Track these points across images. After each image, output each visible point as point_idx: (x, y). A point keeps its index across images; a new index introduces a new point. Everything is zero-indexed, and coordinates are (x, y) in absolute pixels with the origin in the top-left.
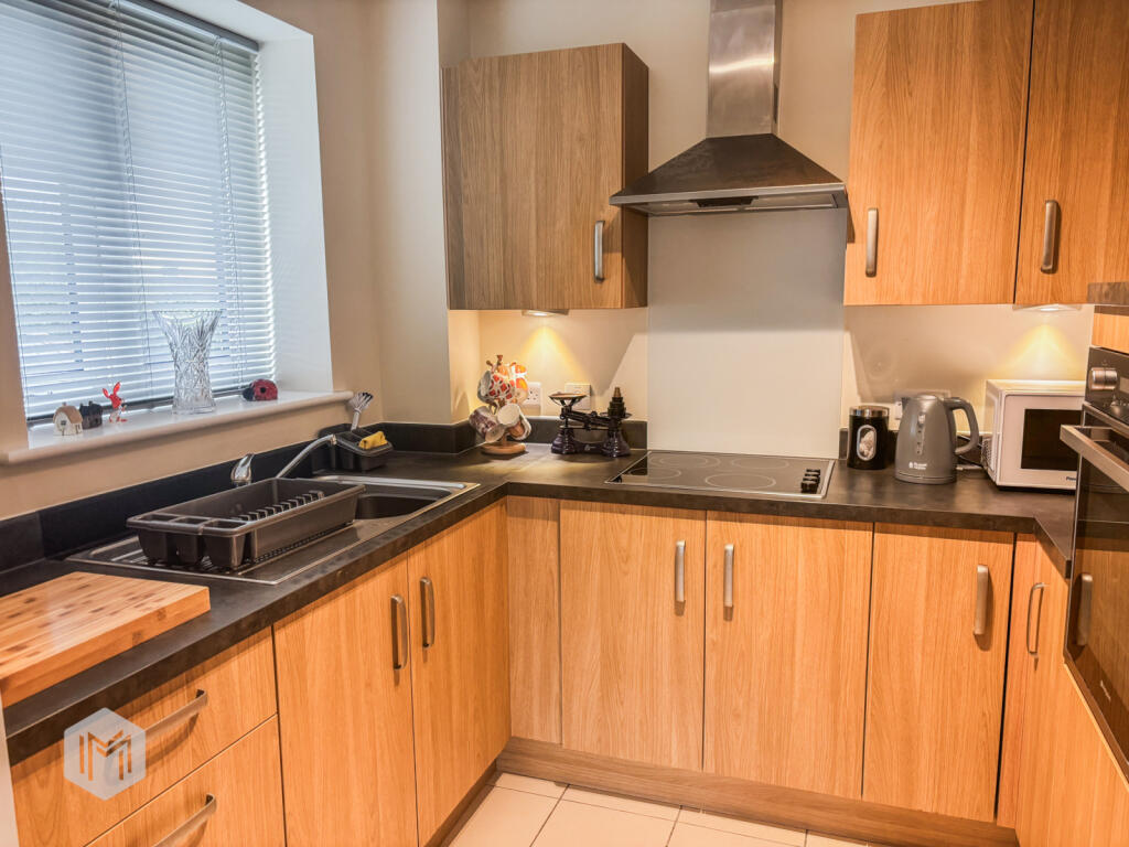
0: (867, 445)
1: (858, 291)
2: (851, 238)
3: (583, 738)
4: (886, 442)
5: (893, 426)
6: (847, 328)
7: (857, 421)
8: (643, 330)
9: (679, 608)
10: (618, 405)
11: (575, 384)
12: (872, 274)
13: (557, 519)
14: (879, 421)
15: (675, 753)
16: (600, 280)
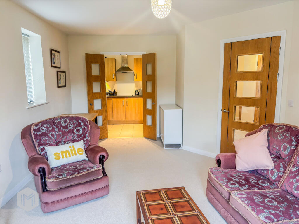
0: (137, 93)
1: (135, 80)
2: (134, 76)
3: (115, 119)
4: (138, 93)
5: (139, 92)
6: (135, 83)
7: (136, 91)
8: (116, 83)
9: (123, 106)
10: (115, 91)
11: (110, 89)
12: (136, 78)
13: (112, 99)
14: (138, 91)
15: (123, 119)
16: (113, 79)
